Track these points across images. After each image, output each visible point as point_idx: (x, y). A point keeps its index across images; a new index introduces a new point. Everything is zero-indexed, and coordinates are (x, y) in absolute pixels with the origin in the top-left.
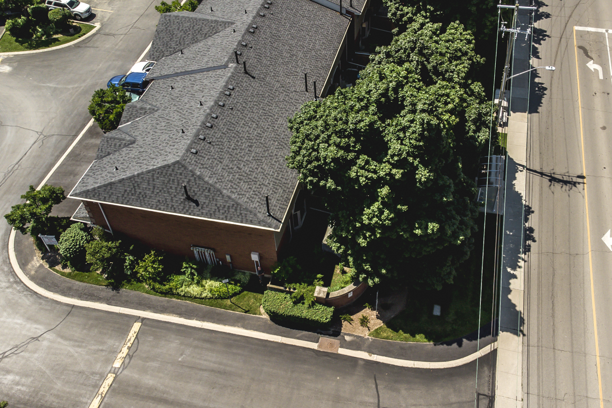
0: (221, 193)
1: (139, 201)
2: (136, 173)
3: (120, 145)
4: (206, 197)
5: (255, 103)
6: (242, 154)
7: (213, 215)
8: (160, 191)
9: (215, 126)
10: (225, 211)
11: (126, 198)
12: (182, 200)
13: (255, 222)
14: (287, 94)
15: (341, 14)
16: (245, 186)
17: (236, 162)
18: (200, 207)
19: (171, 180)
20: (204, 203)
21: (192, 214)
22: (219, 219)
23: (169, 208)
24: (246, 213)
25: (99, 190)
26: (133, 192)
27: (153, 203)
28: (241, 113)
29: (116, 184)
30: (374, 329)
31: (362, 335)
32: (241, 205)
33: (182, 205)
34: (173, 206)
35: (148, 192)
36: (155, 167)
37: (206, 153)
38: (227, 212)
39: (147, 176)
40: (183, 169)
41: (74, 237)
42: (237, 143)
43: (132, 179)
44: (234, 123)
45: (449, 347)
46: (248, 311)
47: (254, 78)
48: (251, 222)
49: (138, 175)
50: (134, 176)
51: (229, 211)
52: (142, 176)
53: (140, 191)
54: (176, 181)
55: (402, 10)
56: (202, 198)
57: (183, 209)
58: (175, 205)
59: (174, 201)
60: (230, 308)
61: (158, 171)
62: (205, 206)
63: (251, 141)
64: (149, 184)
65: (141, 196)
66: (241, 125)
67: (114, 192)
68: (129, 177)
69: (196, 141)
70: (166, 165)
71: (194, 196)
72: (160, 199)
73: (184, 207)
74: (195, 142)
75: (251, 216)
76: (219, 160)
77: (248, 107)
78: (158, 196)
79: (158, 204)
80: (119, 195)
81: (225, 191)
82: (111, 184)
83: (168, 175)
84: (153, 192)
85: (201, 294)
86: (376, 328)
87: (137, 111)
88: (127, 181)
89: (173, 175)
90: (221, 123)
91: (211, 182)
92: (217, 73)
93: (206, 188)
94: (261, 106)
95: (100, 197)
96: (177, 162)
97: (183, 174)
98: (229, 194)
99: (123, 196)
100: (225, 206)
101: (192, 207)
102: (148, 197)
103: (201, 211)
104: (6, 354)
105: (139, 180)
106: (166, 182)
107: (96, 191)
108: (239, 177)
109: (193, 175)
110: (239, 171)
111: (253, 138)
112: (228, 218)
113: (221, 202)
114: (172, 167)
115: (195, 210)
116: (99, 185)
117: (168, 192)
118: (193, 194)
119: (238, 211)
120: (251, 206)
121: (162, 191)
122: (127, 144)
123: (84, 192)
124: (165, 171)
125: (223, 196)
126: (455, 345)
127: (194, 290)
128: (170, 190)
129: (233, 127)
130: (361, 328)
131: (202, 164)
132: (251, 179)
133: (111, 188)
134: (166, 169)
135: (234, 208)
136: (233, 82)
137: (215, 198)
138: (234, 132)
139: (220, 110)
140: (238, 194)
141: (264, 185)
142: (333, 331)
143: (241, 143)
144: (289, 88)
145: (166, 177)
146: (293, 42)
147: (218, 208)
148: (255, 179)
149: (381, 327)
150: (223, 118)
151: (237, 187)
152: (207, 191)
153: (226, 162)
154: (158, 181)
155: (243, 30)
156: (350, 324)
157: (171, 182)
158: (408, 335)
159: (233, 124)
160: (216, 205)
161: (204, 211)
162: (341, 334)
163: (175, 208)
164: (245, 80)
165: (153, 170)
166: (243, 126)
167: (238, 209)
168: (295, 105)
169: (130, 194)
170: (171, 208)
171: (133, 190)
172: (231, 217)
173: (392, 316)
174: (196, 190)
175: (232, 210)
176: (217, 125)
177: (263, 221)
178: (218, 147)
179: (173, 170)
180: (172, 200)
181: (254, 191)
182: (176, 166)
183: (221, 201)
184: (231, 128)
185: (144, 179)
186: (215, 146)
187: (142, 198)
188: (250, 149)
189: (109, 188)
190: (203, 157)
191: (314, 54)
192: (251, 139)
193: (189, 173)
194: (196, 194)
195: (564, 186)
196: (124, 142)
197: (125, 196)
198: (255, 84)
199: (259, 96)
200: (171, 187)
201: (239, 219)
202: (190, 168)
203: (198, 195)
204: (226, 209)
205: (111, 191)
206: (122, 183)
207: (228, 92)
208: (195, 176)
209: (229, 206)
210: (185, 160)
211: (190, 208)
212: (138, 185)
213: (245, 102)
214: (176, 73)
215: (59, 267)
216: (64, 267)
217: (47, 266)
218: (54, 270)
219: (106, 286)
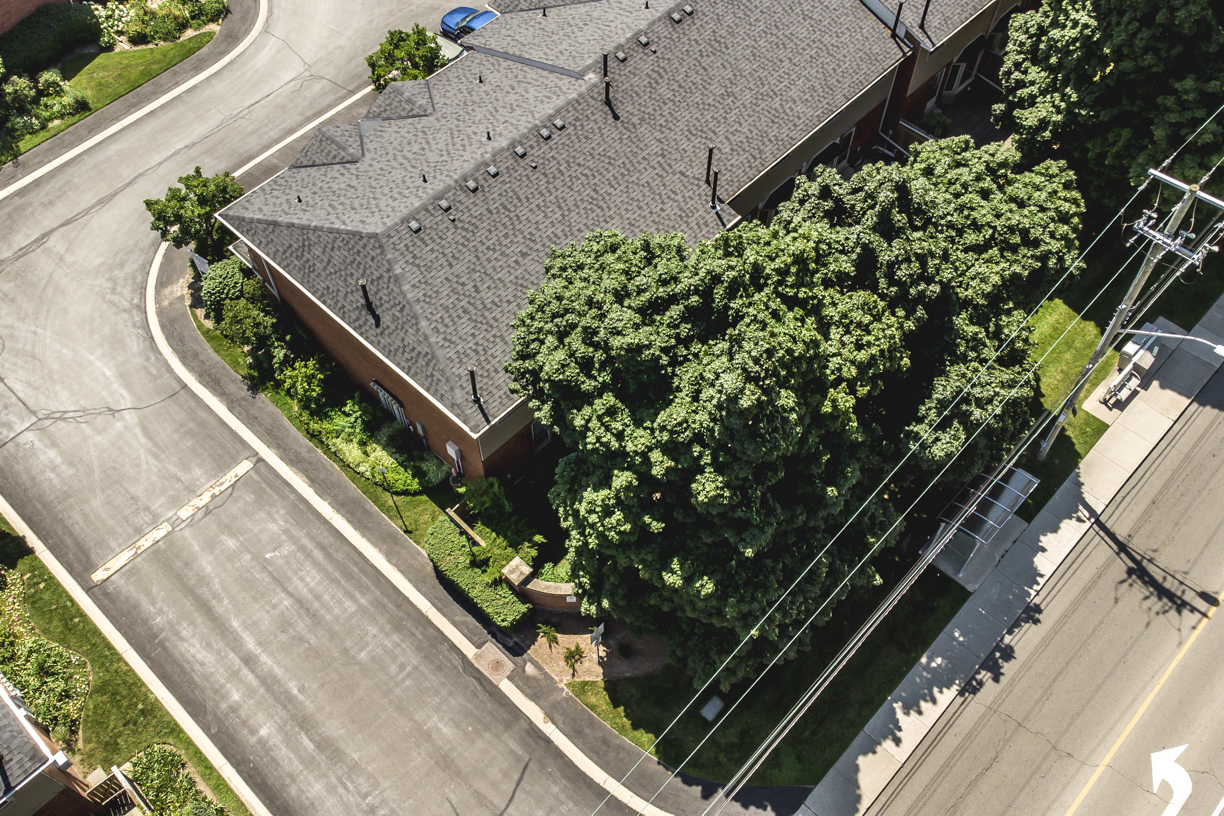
0: (417, 324)
1: (302, 272)
2: (313, 224)
3: (335, 157)
4: (395, 318)
5: (586, 171)
6: (500, 263)
7: (392, 354)
8: (336, 272)
9: (483, 191)
10: (412, 358)
11: (287, 258)
12: (359, 305)
13: (447, 402)
14: (661, 173)
15: (894, 36)
16: (465, 327)
17: (478, 274)
18: (379, 331)
19: (356, 262)
20: (388, 327)
21: (365, 335)
22: (398, 365)
23: (338, 308)
24: (440, 377)
25: (258, 225)
26: (299, 254)
27: (318, 287)
28: (548, 182)
29: (282, 229)
30: (582, 679)
31: (556, 678)
32: (438, 361)
33: (357, 312)
34: (343, 307)
35: (318, 265)
36: (343, 227)
37: (436, 237)
38: (414, 361)
39: (326, 238)
40: (378, 251)
42: (502, 239)
43: (305, 232)
44: (522, 197)
45: (687, 787)
46: (411, 532)
47: (616, 117)
48: (441, 399)
49: (316, 229)
50: (308, 227)
51: (416, 361)
52: (320, 233)
53: (308, 256)
54: (362, 267)
55: (1025, 72)
56: (388, 317)
57: (355, 321)
58: (348, 307)
59: (348, 300)
60: (387, 511)
61: (343, 236)
62: (386, 332)
63: (532, 245)
64: (324, 252)
65: (307, 266)
66: (533, 206)
67: (275, 239)
68: (303, 225)
69: (430, 208)
70: (357, 232)
71: (378, 307)
72: (331, 286)
73: (358, 319)
74: (427, 210)
75: (445, 388)
76: (451, 260)
77: (567, 175)
78: (329, 278)
79: (325, 292)
80: (280, 249)
81: (423, 323)
82: (275, 224)
83: (355, 250)
84: (325, 269)
86: (587, 679)
87: (400, 101)
88: (297, 230)
89: (361, 255)
90: (496, 189)
91: (409, 296)
92: (560, 84)
93: (400, 303)
94: (596, 181)
95: (255, 238)
96: (374, 236)
97: (375, 261)
98: (429, 332)
99: (285, 252)
100: (414, 349)
101: (369, 324)
102: (316, 273)
103: (379, 338)
104: (67, 415)
105: (313, 238)
106: (348, 261)
107: (253, 226)
108: (467, 306)
109: (388, 270)
110: (474, 294)
111: (539, 240)
112: (412, 372)
113: (410, 339)
114: (365, 241)
115: (371, 332)
116: (260, 216)
117: (346, 280)
118: (378, 303)
119: (430, 369)
120: (454, 370)
121: (338, 275)
122: (345, 160)
123: (238, 218)
124: (352, 242)
125: (418, 330)
126: (697, 791)
128: (349, 278)
129: (515, 206)
130: (562, 663)
131: (415, 257)
132: (485, 318)
133: (273, 231)
134: (356, 239)
135: (426, 360)
136: (571, 114)
137: (406, 327)
138: (512, 215)
139: (512, 161)
140: (445, 339)
141: (503, 339)
142: (516, 642)
143: (511, 242)
144: (673, 163)
145: (351, 252)
146: (745, 66)
147: (404, 346)
148: (492, 322)
149: (596, 682)
150: (508, 180)
151: (451, 324)
152: (398, 308)
153: (459, 268)
154: (338, 253)
155: (661, 9)
156: (550, 646)
157: (355, 266)
158: (628, 723)
159: (518, 198)
160: (403, 340)
161: (382, 341)
162: (525, 656)
163: (344, 313)
164: (596, 116)
165: (338, 231)
166: (536, 209)
167: (432, 365)
168: (663, 203)
169: (294, 255)
170: (340, 309)
171: (301, 250)
172: (416, 373)
173: (627, 675)
174: (385, 298)
175: (422, 362)
176: (487, 189)
177: (459, 406)
178: (464, 233)
179: (364, 247)
180: (346, 296)
181: (477, 344)
182: (372, 241)
183: (412, 337)
184: (509, 207)
185: (321, 239)
186: (459, 231)
187: (307, 271)
188: (520, 259)
189: (270, 230)
190: (424, 243)
191: (777, 105)
192: (533, 241)
193: (385, 262)
194: (382, 305)
196: (343, 154)
197: (287, 254)
198: (612, 131)
199: (602, 158)
200: (352, 274)
201: (426, 383)
202: (390, 256)
203: (384, 308)
204: (414, 355)
205: (271, 236)
206: (290, 230)
207: (548, 133)
208: (391, 274)
209: (420, 353)
210: (389, 236)
211: (365, 323)
212: (310, 244)
213: (568, 162)
214: (506, 53)
215: (200, 312)
216: (207, 316)
217: (188, 302)
218: (193, 313)
219: (243, 377)
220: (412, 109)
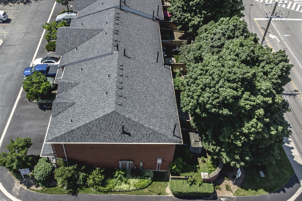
0: (144, 127)
1: (92, 138)
2: (88, 122)
3: (65, 107)
4: (135, 130)
5: (137, 72)
6: (144, 102)
7: (140, 140)
8: (105, 131)
9: (123, 88)
10: (148, 137)
11: (83, 138)
12: (119, 134)
13: (167, 141)
14: (149, 65)
15: (153, 20)
16: (154, 121)
17: (143, 107)
18: (131, 137)
19: (111, 123)
20: (134, 134)
21: (127, 142)
22: (144, 142)
23: (112, 140)
24: (160, 136)
25: (65, 135)
26: (87, 134)
27: (101, 139)
28: (133, 78)
29: (76, 131)
30: (234, 192)
31: (229, 196)
32: (157, 132)
33: (120, 137)
34: (114, 138)
35: (97, 132)
36: (99, 117)
37: (126, 104)
38: (149, 137)
39: (95, 123)
40: (117, 115)
41: (44, 167)
42: (138, 96)
43: (86, 126)
44: (132, 84)
45: (279, 194)
46: (160, 194)
47: (130, 58)
48: (165, 141)
49: (90, 123)
50: (87, 124)
51: (150, 137)
52: (92, 123)
53: (92, 132)
54: (114, 123)
55: (184, 16)
56: (132, 131)
57: (121, 140)
58: (116, 138)
59: (115, 135)
60: (149, 194)
61: (102, 119)
62: (134, 136)
63: (145, 94)
64: (97, 127)
65: (93, 135)
66: (136, 85)
67: (75, 135)
68: (84, 125)
69: (118, 98)
70: (106, 115)
71: (127, 131)
72: (106, 136)
73: (122, 138)
74: (118, 99)
75: (164, 138)
76: (134, 107)
77: (134, 74)
78: (104, 134)
79: (105, 138)
80: (79, 137)
81: (145, 125)
82: (72, 131)
83: (109, 120)
84: (100, 132)
85: (129, 189)
86: (235, 190)
87: (66, 85)
88: (83, 128)
89: (112, 120)
90: (125, 85)
91: (136, 121)
92: (108, 58)
93: (134, 125)
94: (140, 73)
95: (66, 140)
96: (114, 112)
97: (118, 119)
98: (149, 126)
99: (81, 137)
100: (147, 134)
101: (127, 137)
102: (98, 135)
103: (133, 139)
105: (90, 126)
106: (108, 125)
107: (63, 137)
108: (149, 115)
109: (124, 118)
110: (147, 112)
111: (145, 92)
112: (150, 140)
113: (144, 132)
114: (111, 115)
115: (129, 139)
116: (64, 133)
117: (110, 130)
118: (126, 129)
119: (156, 136)
120: (162, 131)
121: (106, 131)
122: (70, 105)
123: (55, 138)
124: (106, 118)
125: (145, 128)
126: (282, 192)
127: (124, 186)
128: (111, 129)
129: (133, 87)
130: (227, 192)
131: (127, 111)
132: (155, 116)
133: (73, 133)
134: (107, 117)
135: (153, 134)
136: (121, 62)
137: (140, 130)
138: (134, 89)
139: (122, 78)
140: (153, 126)
141: (163, 118)
142: (213, 197)
143: (141, 95)
144: (149, 62)
145: (108, 121)
146: (138, 37)
147: (143, 135)
148: (157, 116)
149: (238, 189)
150: (125, 82)
151: (150, 122)
152: (134, 126)
153: (138, 108)
154: (103, 125)
155: (111, 33)
156: (220, 190)
157: (111, 124)
158: (254, 191)
159: (132, 85)
160: (141, 134)
161: (134, 139)
162: (218, 198)
163: (116, 140)
164: (126, 60)
165: (99, 118)
166: (137, 85)
167: (156, 134)
168: (156, 71)
169: (86, 135)
170: (113, 140)
171: (87, 132)
172: (152, 140)
173: (241, 182)
174: (127, 127)
175: (152, 136)
176: (124, 87)
177: (172, 139)
178: (130, 99)
179: (112, 117)
180: (113, 135)
181: (160, 123)
182: (113, 114)
183: (144, 131)
184: (132, 88)
185: (94, 124)
186: (129, 99)
187: (94, 137)
188: (146, 98)
189: (71, 134)
190: (125, 106)
191: (151, 42)
192: (144, 93)
193: (122, 117)
194: (128, 129)
195: (290, 97)
196: (68, 104)
197: (83, 137)
198: (132, 61)
199: (136, 68)
200: (112, 128)
201: (157, 141)
202: (122, 114)
203: (129, 129)
204: (148, 136)
205: (73, 135)
206: (80, 129)
207: (121, 67)
208: (126, 119)
209: (149, 134)
210: (117, 110)
211: (125, 138)
212: (90, 129)
213: (131, 72)
214: (80, 61)
215: (33, 187)
216: (37, 186)
217: (25, 188)
218: (31, 189)
219: (67, 194)
220: (72, 85)
